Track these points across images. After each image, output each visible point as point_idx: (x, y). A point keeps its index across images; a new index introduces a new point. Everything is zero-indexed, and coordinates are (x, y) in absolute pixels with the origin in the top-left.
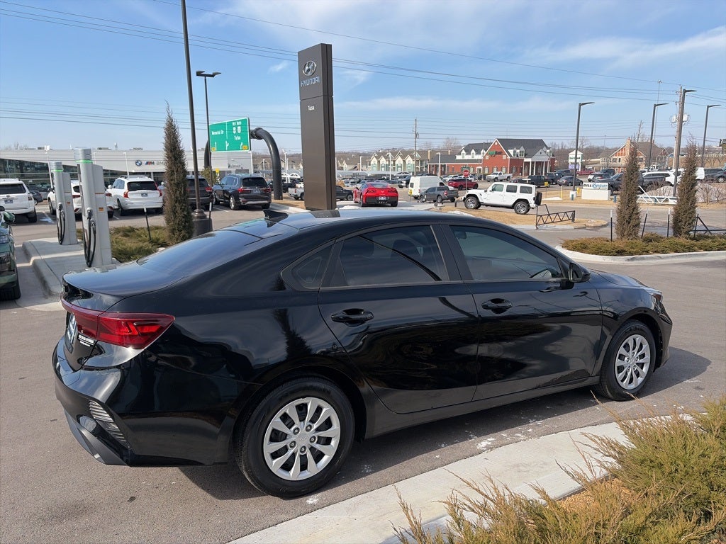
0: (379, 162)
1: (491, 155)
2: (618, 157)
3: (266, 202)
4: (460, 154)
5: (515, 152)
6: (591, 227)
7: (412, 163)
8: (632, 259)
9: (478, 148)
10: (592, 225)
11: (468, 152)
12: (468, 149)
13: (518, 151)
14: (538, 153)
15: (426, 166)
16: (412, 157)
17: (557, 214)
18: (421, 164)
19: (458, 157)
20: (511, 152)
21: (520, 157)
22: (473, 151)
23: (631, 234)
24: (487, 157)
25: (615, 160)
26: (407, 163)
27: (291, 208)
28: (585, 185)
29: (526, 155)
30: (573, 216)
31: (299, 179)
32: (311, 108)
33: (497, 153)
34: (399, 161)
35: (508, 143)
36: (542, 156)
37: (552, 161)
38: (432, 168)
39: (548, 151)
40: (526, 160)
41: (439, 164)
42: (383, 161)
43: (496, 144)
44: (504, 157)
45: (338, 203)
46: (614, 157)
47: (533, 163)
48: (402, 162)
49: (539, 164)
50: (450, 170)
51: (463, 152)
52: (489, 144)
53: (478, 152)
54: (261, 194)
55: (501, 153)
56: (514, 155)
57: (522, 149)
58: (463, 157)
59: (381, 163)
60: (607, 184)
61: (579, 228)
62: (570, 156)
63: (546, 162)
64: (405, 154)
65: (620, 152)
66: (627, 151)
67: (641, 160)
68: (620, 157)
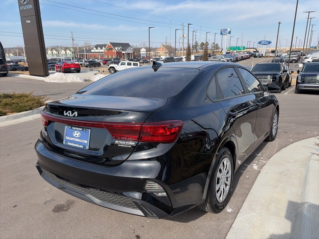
0: (52, 52)
1: (108, 50)
2: (158, 52)
3: (6, 72)
4: (93, 49)
5: (118, 49)
7: (70, 53)
9: (101, 46)
11: (97, 48)
12: (97, 47)
13: (119, 48)
14: (128, 49)
15: (77, 55)
16: (70, 50)
18: (75, 54)
19: (92, 51)
20: (116, 48)
21: (120, 51)
22: (99, 48)
24: (106, 51)
25: (157, 53)
26: (67, 53)
27: (20, 75)
29: (122, 50)
31: (9, 61)
32: (28, 22)
33: (110, 49)
34: (63, 52)
35: (115, 45)
36: (130, 51)
37: (134, 52)
38: (80, 56)
39: (132, 48)
40: (123, 52)
41: (85, 54)
42: (54, 52)
43: (109, 45)
44: (113, 51)
45: (50, 72)
46: (157, 51)
47: (126, 53)
48: (65, 53)
49: (128, 54)
50: (89, 57)
51: (95, 48)
52: (106, 45)
53: (101, 48)
54: (2, 68)
55: (112, 49)
56: (118, 50)
57: (121, 47)
58: (99, 51)
59: (53, 53)
62: (141, 51)
63: (131, 53)
64: (66, 49)
65: (159, 49)
66: (162, 49)
67: (167, 53)
68: (159, 51)
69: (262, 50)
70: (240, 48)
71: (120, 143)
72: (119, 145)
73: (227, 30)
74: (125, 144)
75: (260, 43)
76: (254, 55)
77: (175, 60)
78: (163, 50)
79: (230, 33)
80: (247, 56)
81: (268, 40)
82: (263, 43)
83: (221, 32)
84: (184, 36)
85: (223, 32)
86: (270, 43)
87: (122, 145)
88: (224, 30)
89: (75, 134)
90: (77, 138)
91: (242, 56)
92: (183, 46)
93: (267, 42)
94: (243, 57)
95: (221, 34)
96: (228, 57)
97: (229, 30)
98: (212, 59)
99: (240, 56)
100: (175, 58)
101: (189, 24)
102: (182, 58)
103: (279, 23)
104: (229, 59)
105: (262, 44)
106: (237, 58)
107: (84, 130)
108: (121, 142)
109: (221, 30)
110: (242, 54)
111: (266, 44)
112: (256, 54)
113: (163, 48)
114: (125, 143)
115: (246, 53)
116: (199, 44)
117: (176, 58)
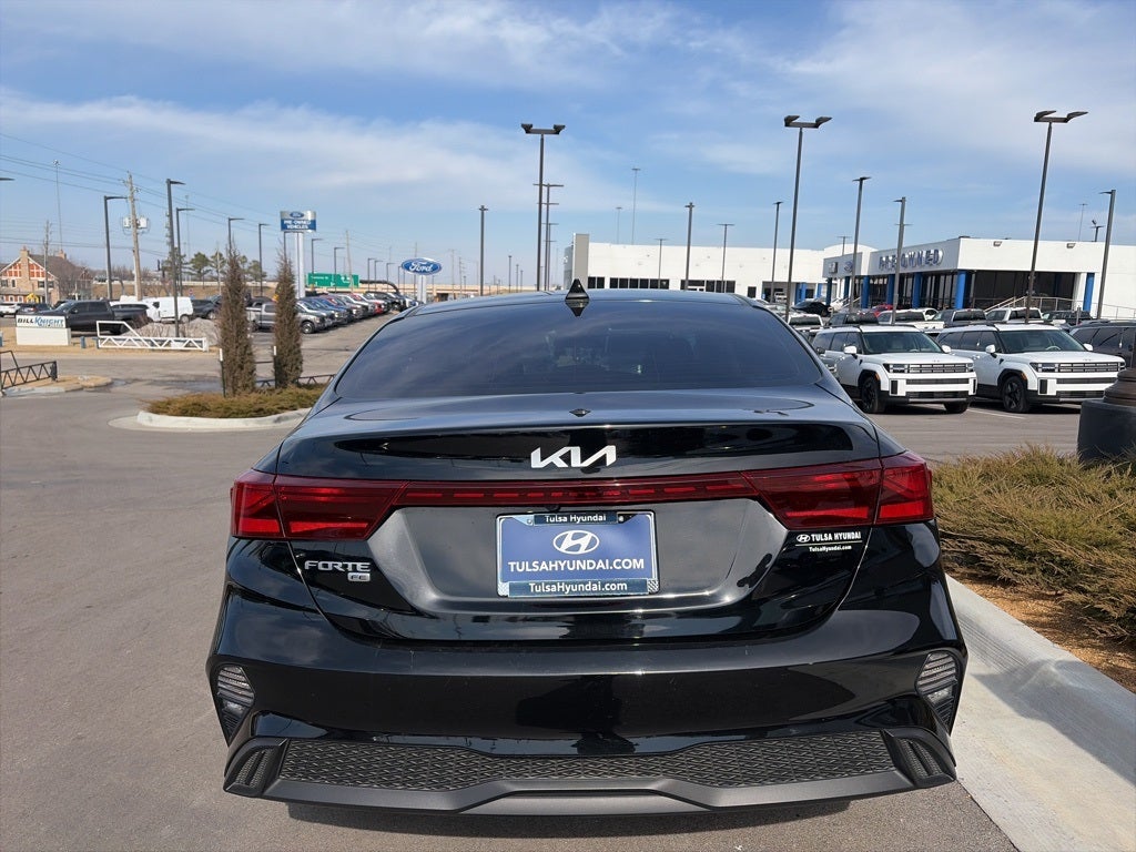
2: (9, 278)
6: (91, 387)
8: (279, 420)
10: (93, 384)
17: (30, 367)
23: (247, 386)
25: (5, 283)
28: (20, 321)
30: (54, 369)
60: (63, 318)
61: (73, 390)
65: (13, 270)
66: (25, 270)
67: (51, 285)
68: (13, 278)
69: (419, 289)
70: (343, 278)
71: (816, 542)
72: (814, 547)
73: (302, 215)
74: (833, 541)
75: (407, 266)
76: (399, 304)
77: (116, 314)
78: (32, 275)
79: (313, 226)
80: (380, 306)
81: (430, 260)
82: (417, 267)
83: (282, 221)
84: (138, 225)
85: (290, 222)
86: (436, 268)
87: (824, 549)
88: (291, 215)
89: (568, 542)
90: (583, 557)
91: (364, 306)
92: (138, 260)
93: (429, 264)
94: (366, 308)
95: (284, 227)
96: (321, 308)
97: (309, 216)
98: (264, 313)
99: (359, 305)
100: (112, 304)
101: (170, 182)
102: (145, 307)
103: (483, 209)
104: (324, 314)
105: (415, 271)
106: (350, 311)
107: (621, 519)
108: (819, 537)
109: (282, 213)
110: (362, 300)
111: (424, 271)
112: (404, 302)
113: (30, 266)
114: (830, 538)
115: (373, 295)
116: (187, 260)
117: (115, 306)
